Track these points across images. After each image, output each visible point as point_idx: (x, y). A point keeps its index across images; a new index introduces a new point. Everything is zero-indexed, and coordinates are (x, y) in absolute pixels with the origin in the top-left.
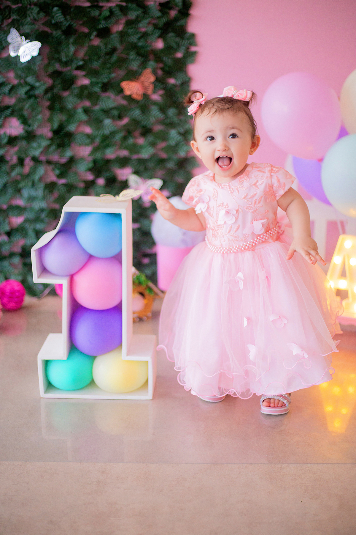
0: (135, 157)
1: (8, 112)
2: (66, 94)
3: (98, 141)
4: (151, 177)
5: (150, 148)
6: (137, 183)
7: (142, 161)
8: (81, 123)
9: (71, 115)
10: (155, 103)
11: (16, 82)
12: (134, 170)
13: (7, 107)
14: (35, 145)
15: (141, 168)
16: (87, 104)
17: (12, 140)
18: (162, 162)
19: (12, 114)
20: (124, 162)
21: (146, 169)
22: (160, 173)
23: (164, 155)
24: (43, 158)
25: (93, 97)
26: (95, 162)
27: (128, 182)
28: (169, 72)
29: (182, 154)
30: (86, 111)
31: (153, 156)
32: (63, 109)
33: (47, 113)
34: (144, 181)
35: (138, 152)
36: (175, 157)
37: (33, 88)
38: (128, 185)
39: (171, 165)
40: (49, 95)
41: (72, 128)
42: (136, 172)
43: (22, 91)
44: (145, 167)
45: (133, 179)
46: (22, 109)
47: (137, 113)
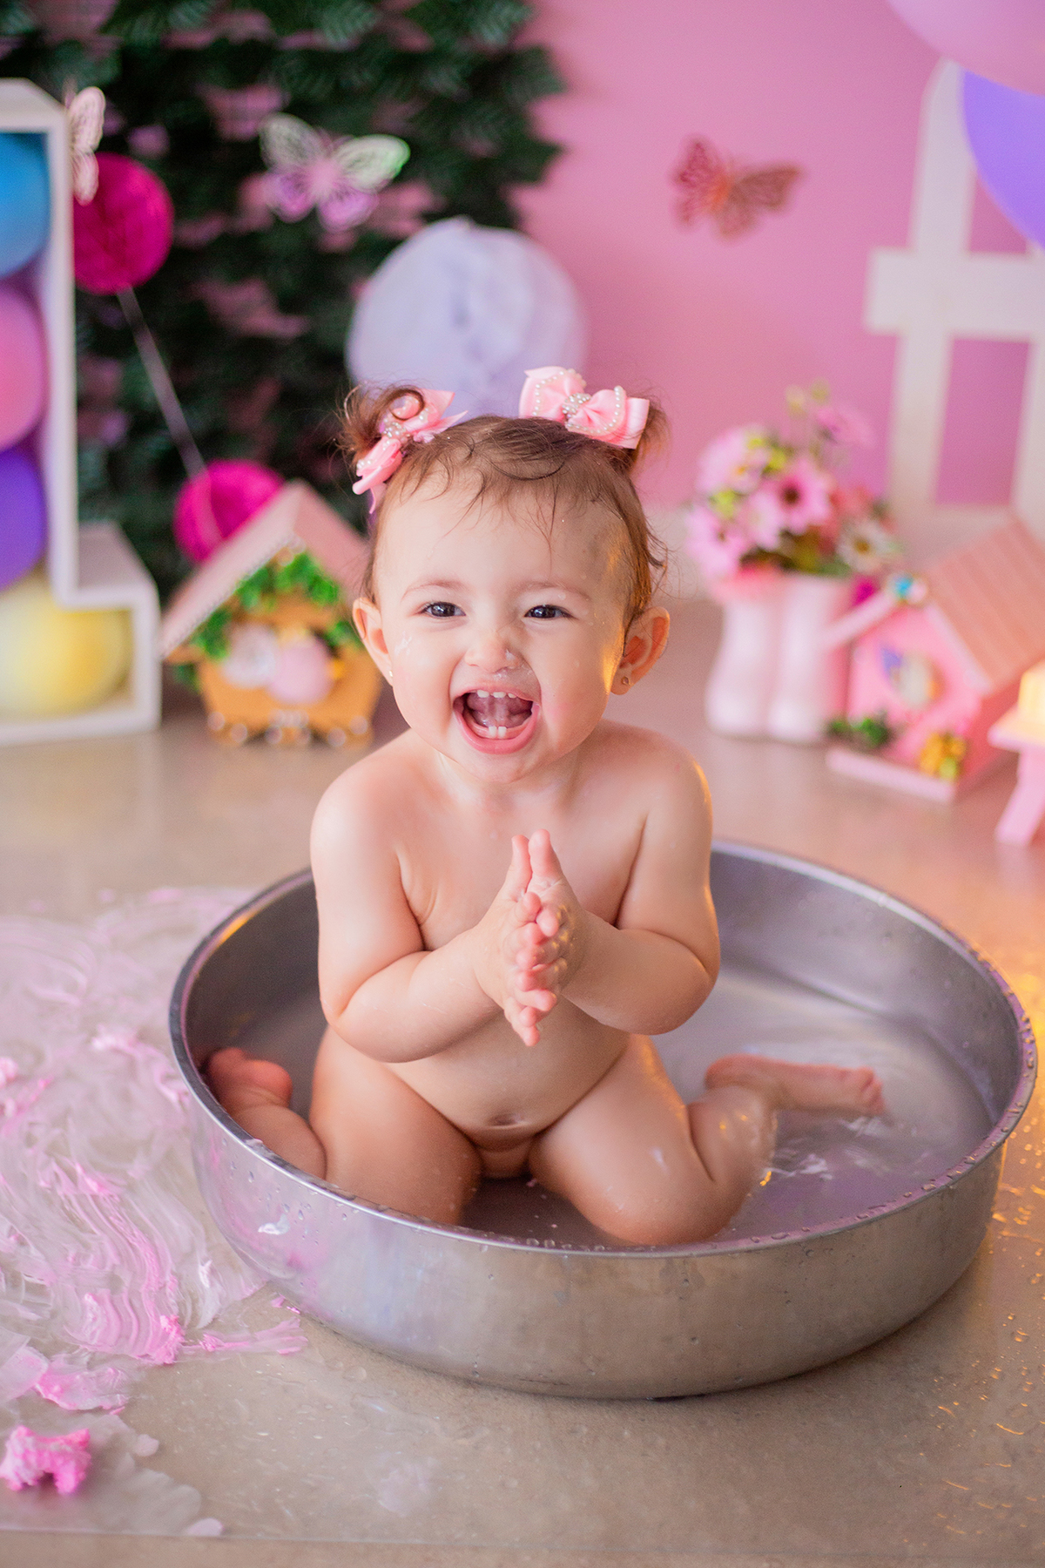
0: (294, 41)
4: (361, 129)
5: (357, 9)
6: (298, 150)
7: (319, 61)
12: (288, 97)
15: (319, 89)
18: (406, 65)
21: (342, 96)
22: (398, 111)
23: (415, 40)
26: (127, 57)
27: (262, 148)
29: (491, 36)
31: (369, 40)
34: (331, 145)
35: (310, 26)
36: (461, 48)
38: (265, 160)
39: (444, 81)
42: (300, 109)
44: (337, 85)
45: (283, 134)
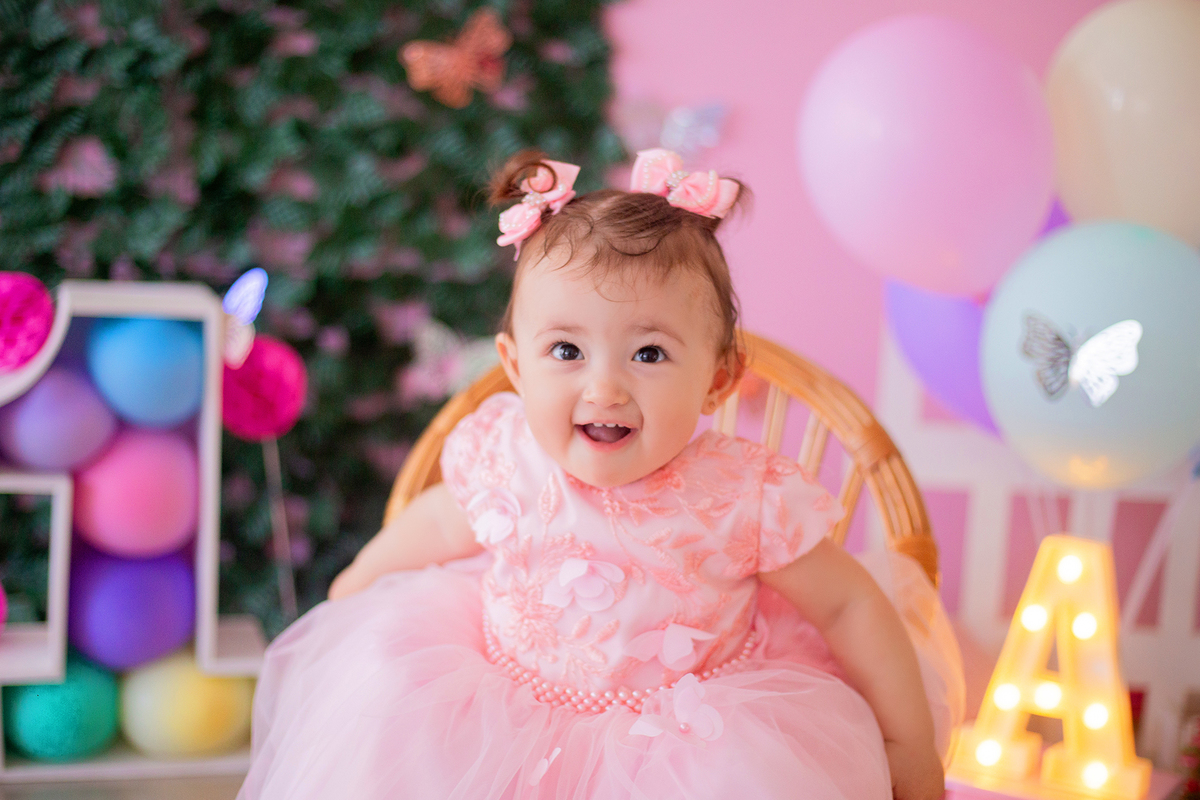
0: (439, 272)
1: (74, 123)
2: (244, 79)
3: (331, 219)
8: (283, 167)
9: (255, 139)
10: (505, 115)
11: (99, 36)
13: (70, 110)
14: (143, 221)
15: (458, 307)
16: (304, 109)
17: (81, 208)
19: (87, 128)
20: (405, 287)
21: (471, 313)
24: (168, 263)
25: (323, 91)
26: (319, 284)
28: (551, 26)
30: (303, 131)
32: (232, 122)
33: (186, 133)
37: (146, 56)
40: (193, 80)
41: (256, 177)
43: (116, 66)
46: (114, 115)
47: (448, 143)
